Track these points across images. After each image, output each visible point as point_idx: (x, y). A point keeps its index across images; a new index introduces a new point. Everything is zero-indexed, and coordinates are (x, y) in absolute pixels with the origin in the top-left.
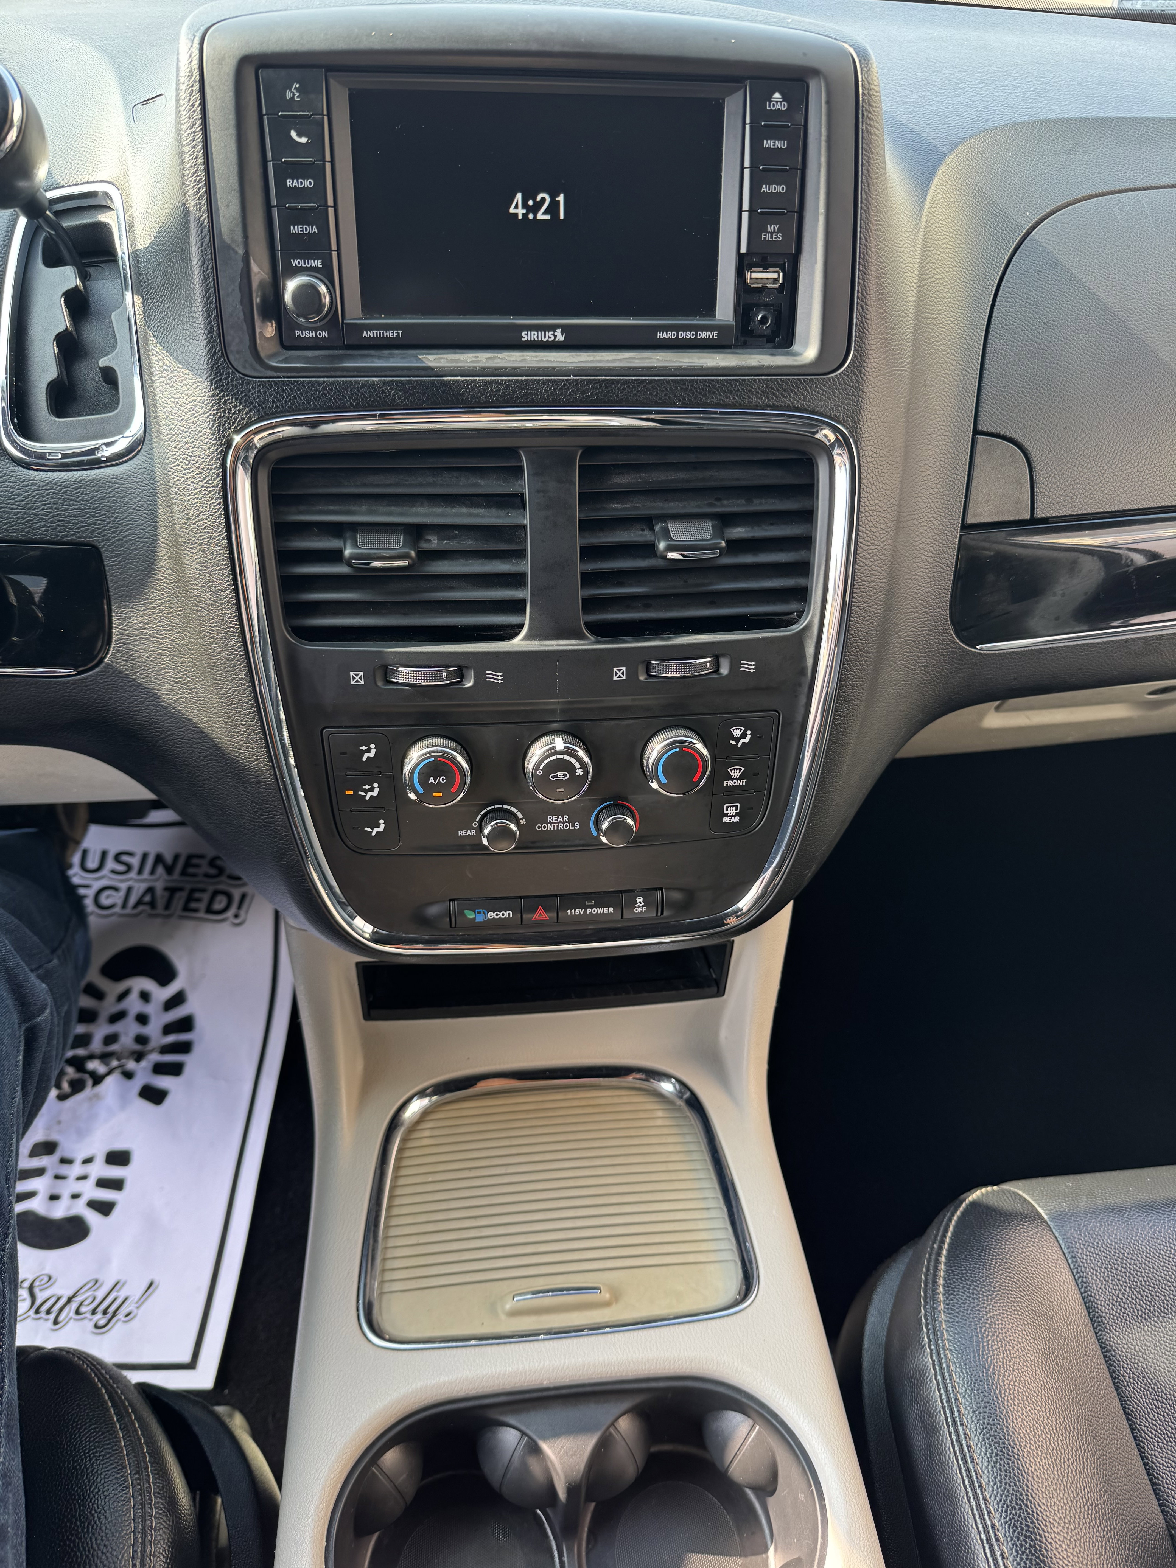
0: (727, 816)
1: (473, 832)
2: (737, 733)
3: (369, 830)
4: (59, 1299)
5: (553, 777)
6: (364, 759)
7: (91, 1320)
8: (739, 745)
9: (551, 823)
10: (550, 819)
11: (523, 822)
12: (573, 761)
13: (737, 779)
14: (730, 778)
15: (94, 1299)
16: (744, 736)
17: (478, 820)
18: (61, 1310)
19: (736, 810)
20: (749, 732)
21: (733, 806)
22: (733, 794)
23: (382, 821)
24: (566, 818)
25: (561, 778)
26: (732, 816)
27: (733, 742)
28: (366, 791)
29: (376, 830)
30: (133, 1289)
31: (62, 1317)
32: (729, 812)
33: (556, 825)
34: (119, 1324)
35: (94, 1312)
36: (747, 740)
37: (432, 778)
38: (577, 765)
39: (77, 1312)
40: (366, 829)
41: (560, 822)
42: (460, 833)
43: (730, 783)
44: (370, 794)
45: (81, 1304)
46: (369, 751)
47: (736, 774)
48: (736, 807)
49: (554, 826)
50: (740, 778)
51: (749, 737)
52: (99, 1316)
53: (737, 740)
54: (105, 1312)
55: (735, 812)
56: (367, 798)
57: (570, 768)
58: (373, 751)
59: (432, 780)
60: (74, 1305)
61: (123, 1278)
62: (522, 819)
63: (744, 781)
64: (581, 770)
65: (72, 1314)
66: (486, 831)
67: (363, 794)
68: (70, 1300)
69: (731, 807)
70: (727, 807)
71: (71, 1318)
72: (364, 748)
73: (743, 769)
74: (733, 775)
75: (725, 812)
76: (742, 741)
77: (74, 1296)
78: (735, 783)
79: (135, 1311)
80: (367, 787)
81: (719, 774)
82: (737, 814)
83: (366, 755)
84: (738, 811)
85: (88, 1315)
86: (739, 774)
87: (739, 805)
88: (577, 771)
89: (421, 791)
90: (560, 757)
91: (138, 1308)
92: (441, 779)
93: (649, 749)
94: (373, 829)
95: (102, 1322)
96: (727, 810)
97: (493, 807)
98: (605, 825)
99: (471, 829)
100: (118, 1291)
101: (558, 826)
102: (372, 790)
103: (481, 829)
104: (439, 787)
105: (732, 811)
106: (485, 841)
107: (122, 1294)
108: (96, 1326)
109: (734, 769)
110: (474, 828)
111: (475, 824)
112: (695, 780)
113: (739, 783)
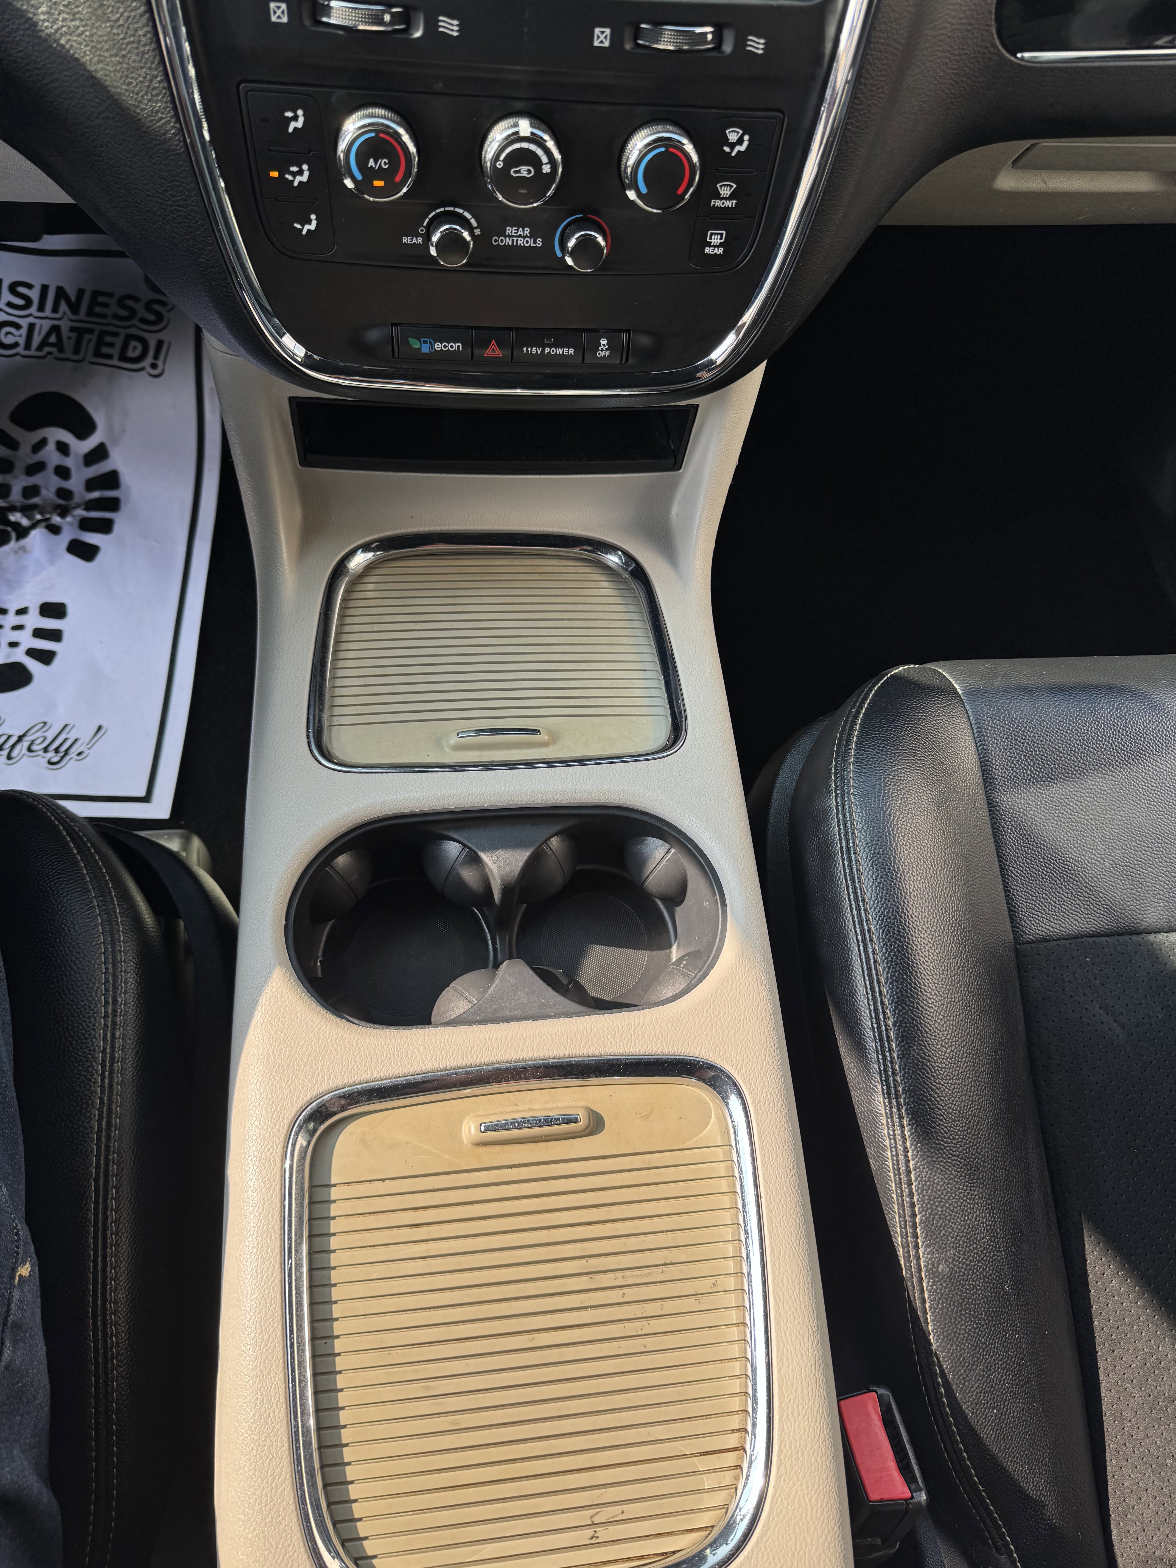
0: (710, 246)
1: (420, 240)
2: (733, 137)
3: (299, 226)
4: (9, 737)
5: (516, 172)
6: (291, 130)
7: (44, 757)
8: (733, 154)
9: (509, 236)
10: (509, 230)
11: (477, 232)
12: (540, 152)
13: (726, 199)
14: (718, 196)
15: (45, 739)
16: (740, 141)
17: (425, 224)
18: (13, 747)
19: (721, 239)
20: (746, 137)
21: (718, 234)
22: (720, 218)
23: (313, 217)
24: (527, 231)
25: (524, 174)
26: (715, 246)
27: (727, 149)
28: (294, 174)
29: (307, 227)
30: (82, 732)
31: (14, 754)
32: (713, 241)
33: (515, 239)
34: (72, 761)
35: (46, 750)
36: (743, 148)
37: (371, 160)
38: (545, 159)
39: (30, 750)
40: (296, 225)
41: (520, 236)
42: (405, 240)
43: (718, 203)
44: (298, 179)
45: (32, 742)
46: (295, 118)
47: (725, 192)
48: (722, 234)
49: (513, 240)
50: (730, 198)
51: (746, 144)
52: (51, 754)
53: (732, 146)
54: (57, 750)
55: (719, 241)
56: (296, 184)
57: (535, 161)
58: (301, 120)
59: (371, 163)
60: (25, 744)
61: (71, 722)
62: (476, 228)
63: (734, 202)
64: (549, 166)
65: (25, 751)
66: (435, 238)
67: (290, 177)
68: (20, 739)
69: (715, 234)
70: (711, 234)
71: (24, 755)
72: (289, 114)
73: (735, 186)
74: (722, 192)
75: (708, 240)
76: (738, 148)
77: (24, 735)
78: (723, 203)
79: (87, 752)
80: (294, 169)
81: (707, 190)
82: (721, 245)
83: (293, 125)
84: (723, 241)
85: (41, 753)
86: (729, 193)
87: (724, 232)
88: (544, 167)
89: (359, 177)
90: (525, 145)
91: (89, 749)
92: (384, 163)
93: (630, 146)
94: (303, 227)
95: (55, 760)
96: (711, 238)
97: (442, 209)
98: (571, 243)
99: (417, 235)
100: (68, 733)
101: (517, 240)
102: (301, 172)
103: (428, 237)
104: (380, 173)
105: (716, 240)
106: (433, 252)
107: (72, 737)
108: (50, 763)
109: (725, 185)
110: (420, 235)
111: (422, 230)
112: (680, 192)
113: (728, 204)
